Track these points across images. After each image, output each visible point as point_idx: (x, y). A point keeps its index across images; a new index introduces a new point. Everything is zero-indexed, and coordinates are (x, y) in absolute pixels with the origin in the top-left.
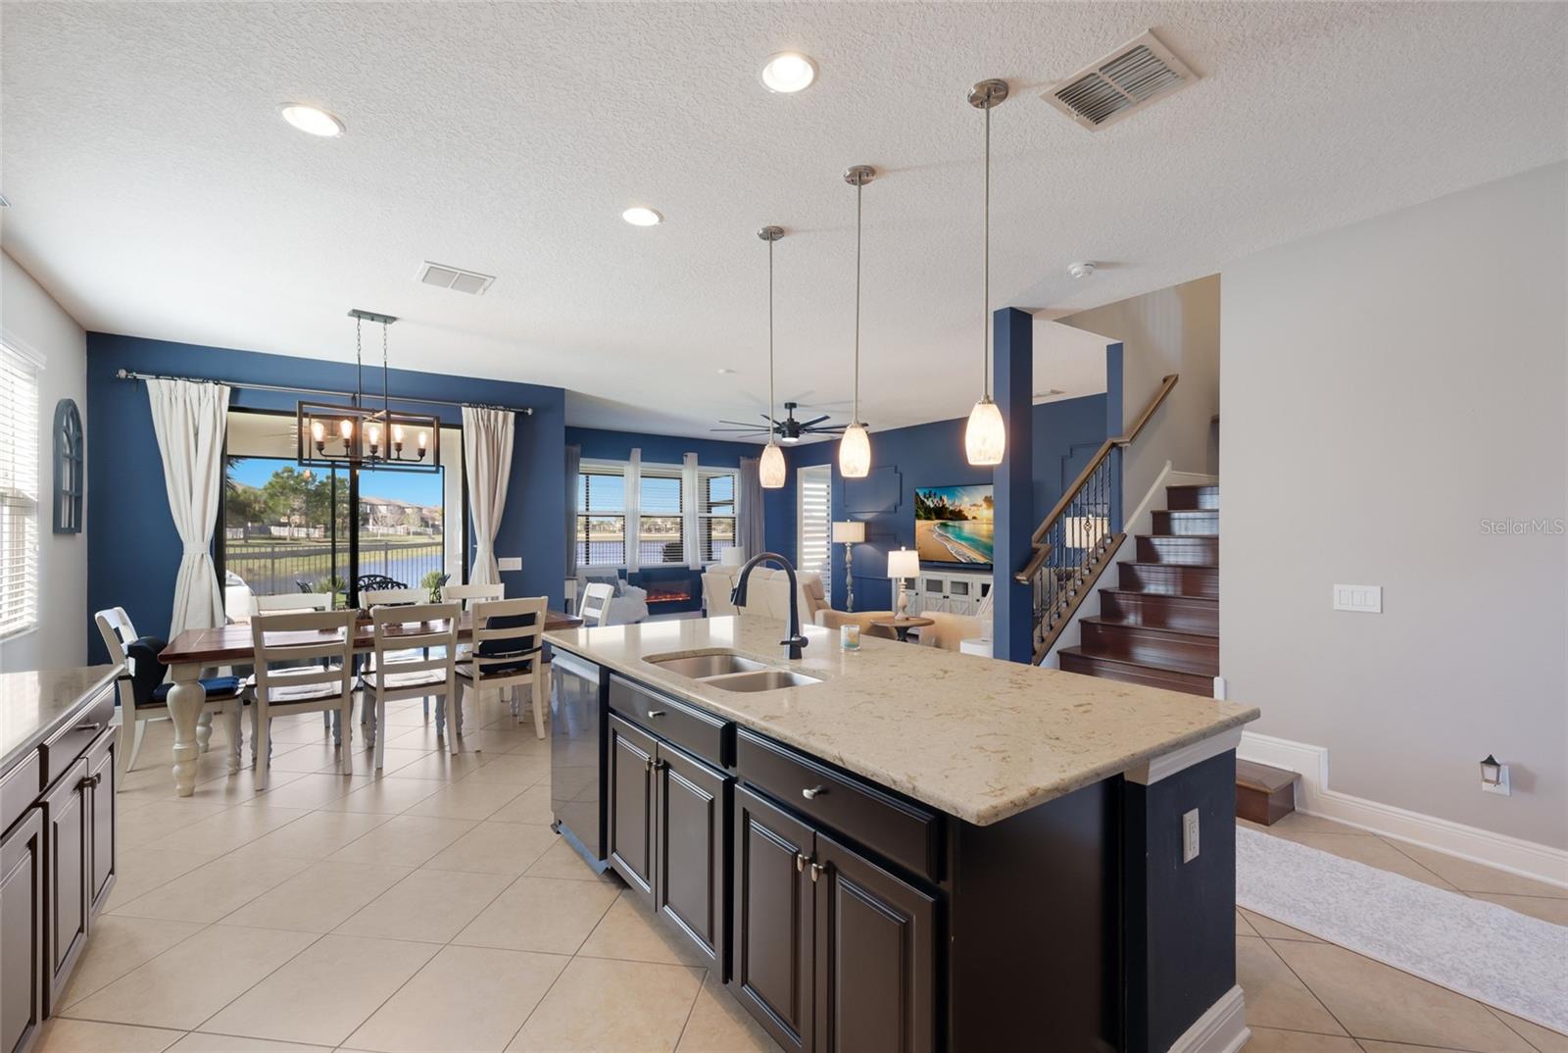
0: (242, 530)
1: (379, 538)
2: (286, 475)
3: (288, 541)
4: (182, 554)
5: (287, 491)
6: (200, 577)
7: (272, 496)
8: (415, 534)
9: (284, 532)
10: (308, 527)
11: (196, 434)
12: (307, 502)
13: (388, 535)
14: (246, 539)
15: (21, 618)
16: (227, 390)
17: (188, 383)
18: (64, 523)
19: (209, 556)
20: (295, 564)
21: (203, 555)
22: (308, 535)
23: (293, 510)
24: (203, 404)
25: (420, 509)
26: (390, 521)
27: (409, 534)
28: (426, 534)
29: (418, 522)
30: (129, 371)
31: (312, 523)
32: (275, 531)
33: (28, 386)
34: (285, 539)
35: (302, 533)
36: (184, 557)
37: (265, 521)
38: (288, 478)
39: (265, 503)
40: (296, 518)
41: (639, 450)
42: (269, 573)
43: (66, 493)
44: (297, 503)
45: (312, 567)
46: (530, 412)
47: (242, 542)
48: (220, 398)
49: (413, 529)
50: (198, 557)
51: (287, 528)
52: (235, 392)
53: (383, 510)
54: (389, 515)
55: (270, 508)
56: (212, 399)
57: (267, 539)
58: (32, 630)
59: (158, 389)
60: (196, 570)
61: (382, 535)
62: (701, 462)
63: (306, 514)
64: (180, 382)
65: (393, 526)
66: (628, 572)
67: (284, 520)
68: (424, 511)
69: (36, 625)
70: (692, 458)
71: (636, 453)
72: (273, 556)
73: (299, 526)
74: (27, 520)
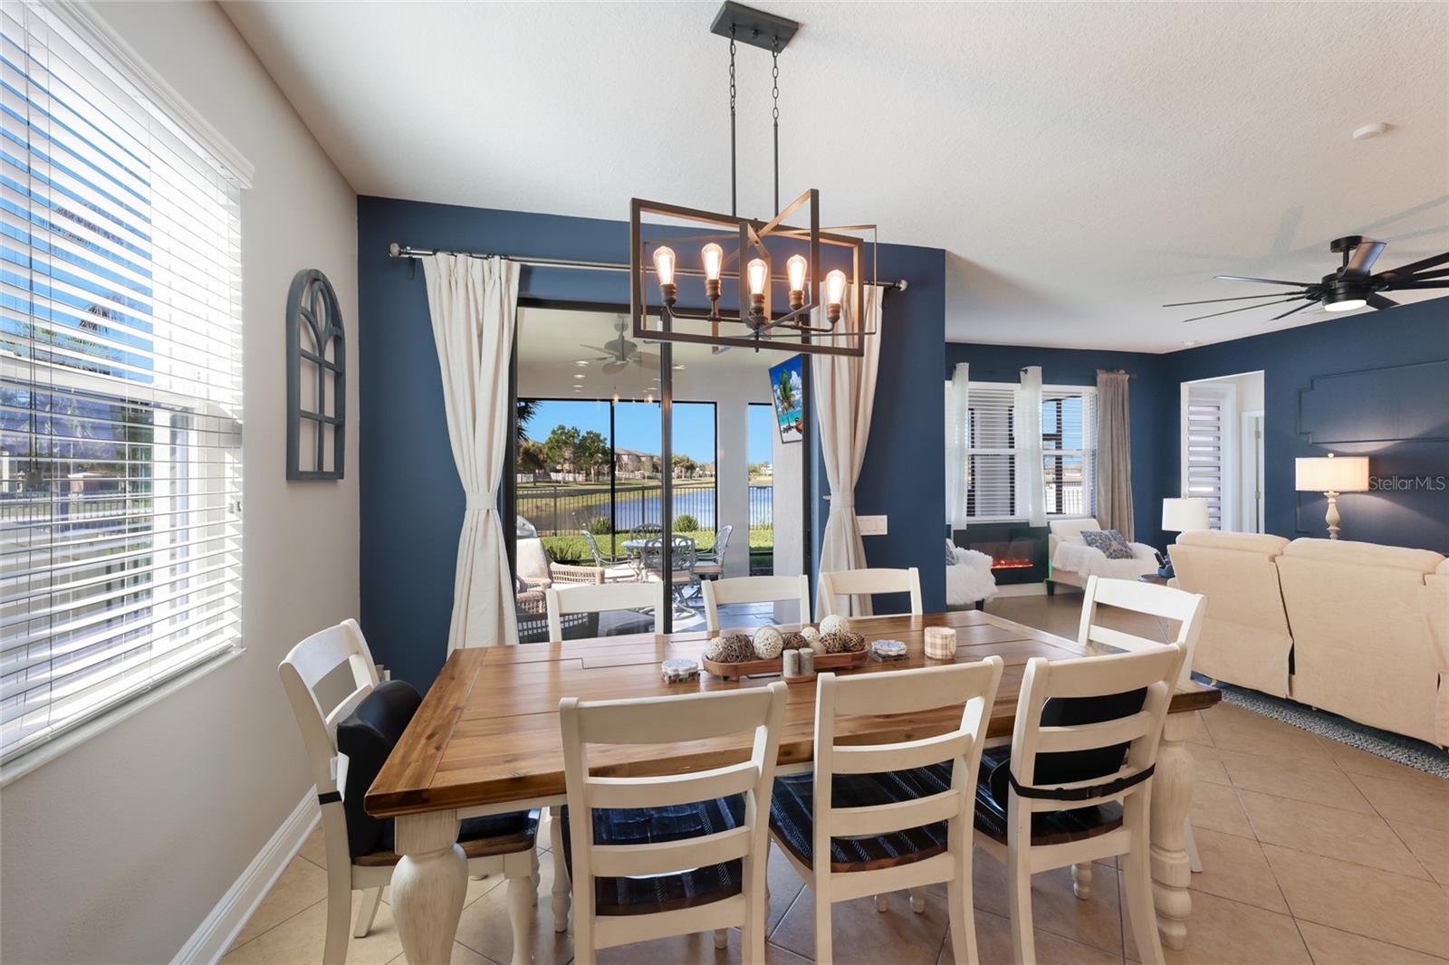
0: (532, 475)
1: (623, 481)
2: (559, 432)
3: (562, 484)
4: (465, 509)
5: (561, 444)
6: (485, 544)
7: (550, 449)
8: (649, 478)
9: (559, 477)
10: (574, 473)
11: (480, 336)
12: (574, 453)
13: (629, 479)
14: (535, 482)
15: (220, 630)
16: (516, 267)
17: (470, 259)
18: (306, 463)
19: (496, 512)
20: (567, 502)
21: (488, 511)
22: (575, 479)
23: (565, 459)
24: (488, 289)
25: (652, 457)
26: (630, 467)
27: (644, 478)
28: (656, 478)
29: (650, 468)
30: (402, 246)
31: (577, 470)
32: (554, 476)
33: (224, 214)
34: (560, 482)
35: (570, 477)
36: (466, 513)
37: (548, 469)
38: (562, 434)
39: (547, 454)
40: (567, 466)
41: (967, 365)
42: (552, 509)
43: (307, 415)
44: (567, 453)
45: (580, 505)
46: (903, 285)
47: (533, 485)
48: (508, 281)
49: (647, 474)
50: (483, 513)
51: (561, 474)
52: (526, 273)
53: (625, 458)
54: (630, 463)
55: (550, 458)
56: (498, 280)
57: (547, 482)
58: (235, 653)
59: (437, 266)
60: (480, 533)
61: (625, 479)
62: (1047, 379)
63: (574, 463)
64: (461, 257)
65: (632, 472)
66: (953, 529)
67: (559, 467)
68: (655, 459)
69: (242, 643)
70: (1035, 372)
71: (963, 369)
72: (555, 496)
73: (569, 472)
74: (228, 457)
